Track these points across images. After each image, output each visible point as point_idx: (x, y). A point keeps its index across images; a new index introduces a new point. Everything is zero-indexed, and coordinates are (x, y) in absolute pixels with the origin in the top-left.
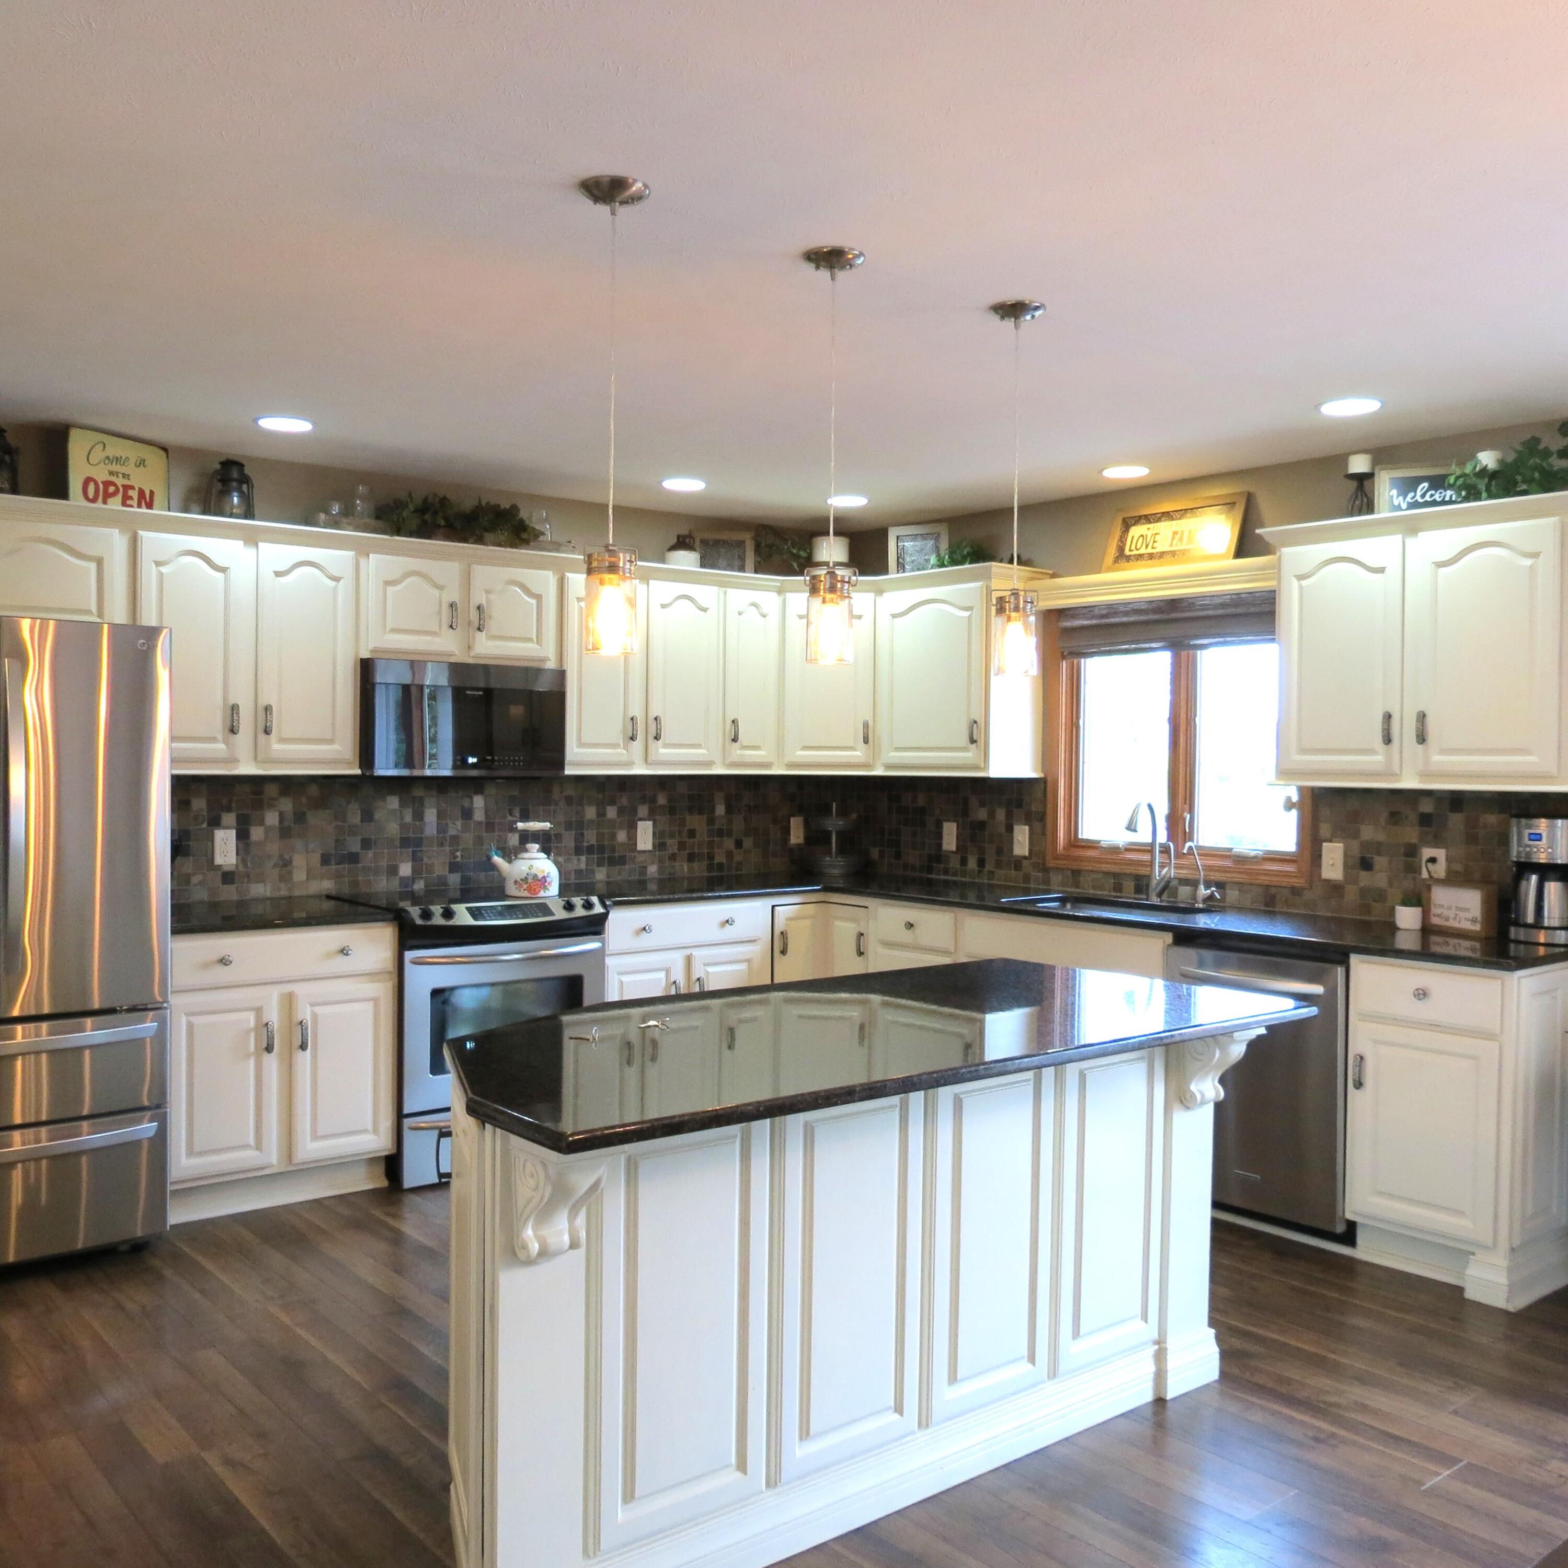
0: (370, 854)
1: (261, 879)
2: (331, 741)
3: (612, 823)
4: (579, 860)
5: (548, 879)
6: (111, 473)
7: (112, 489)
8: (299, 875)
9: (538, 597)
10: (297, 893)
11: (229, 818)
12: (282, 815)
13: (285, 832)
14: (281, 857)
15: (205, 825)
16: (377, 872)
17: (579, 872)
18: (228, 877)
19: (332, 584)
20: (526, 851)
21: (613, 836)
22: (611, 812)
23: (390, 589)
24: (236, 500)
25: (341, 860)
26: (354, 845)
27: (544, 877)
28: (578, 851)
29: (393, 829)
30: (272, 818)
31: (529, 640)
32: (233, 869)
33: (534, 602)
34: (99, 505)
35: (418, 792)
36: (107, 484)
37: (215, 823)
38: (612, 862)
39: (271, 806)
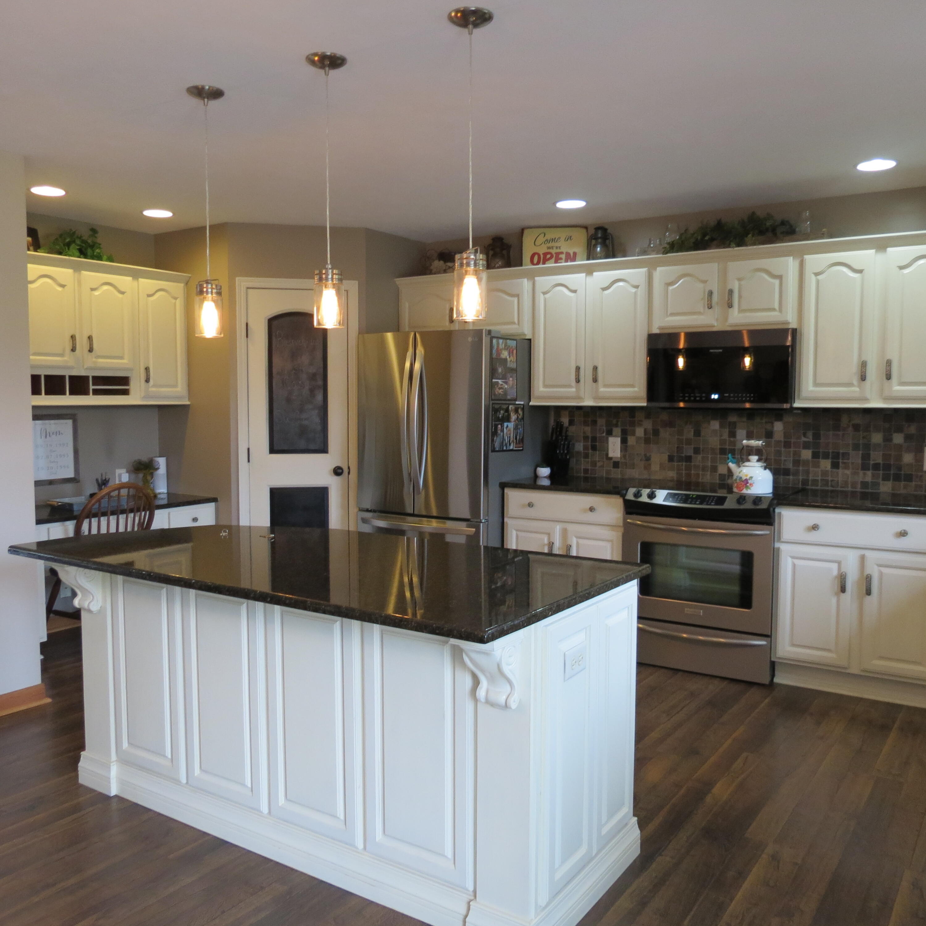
0: (699, 457)
1: (633, 466)
2: (632, 386)
3: (899, 447)
4: (865, 474)
5: (750, 482)
6: (549, 248)
7: (548, 256)
8: (655, 467)
9: (780, 277)
10: (653, 477)
11: (617, 431)
12: (646, 431)
13: (647, 441)
14: (645, 455)
15: (604, 434)
16: (704, 469)
17: (865, 484)
18: (616, 464)
19: (634, 290)
20: (749, 461)
21: (899, 458)
22: (898, 439)
23: (671, 288)
24: (599, 249)
25: (680, 459)
26: (689, 451)
27: (746, 480)
28: (865, 467)
29: (714, 442)
30: (640, 432)
31: (774, 310)
32: (619, 460)
33: (777, 282)
34: (541, 266)
35: (733, 418)
36: (545, 254)
37: (610, 433)
38: (897, 478)
39: (640, 425)
